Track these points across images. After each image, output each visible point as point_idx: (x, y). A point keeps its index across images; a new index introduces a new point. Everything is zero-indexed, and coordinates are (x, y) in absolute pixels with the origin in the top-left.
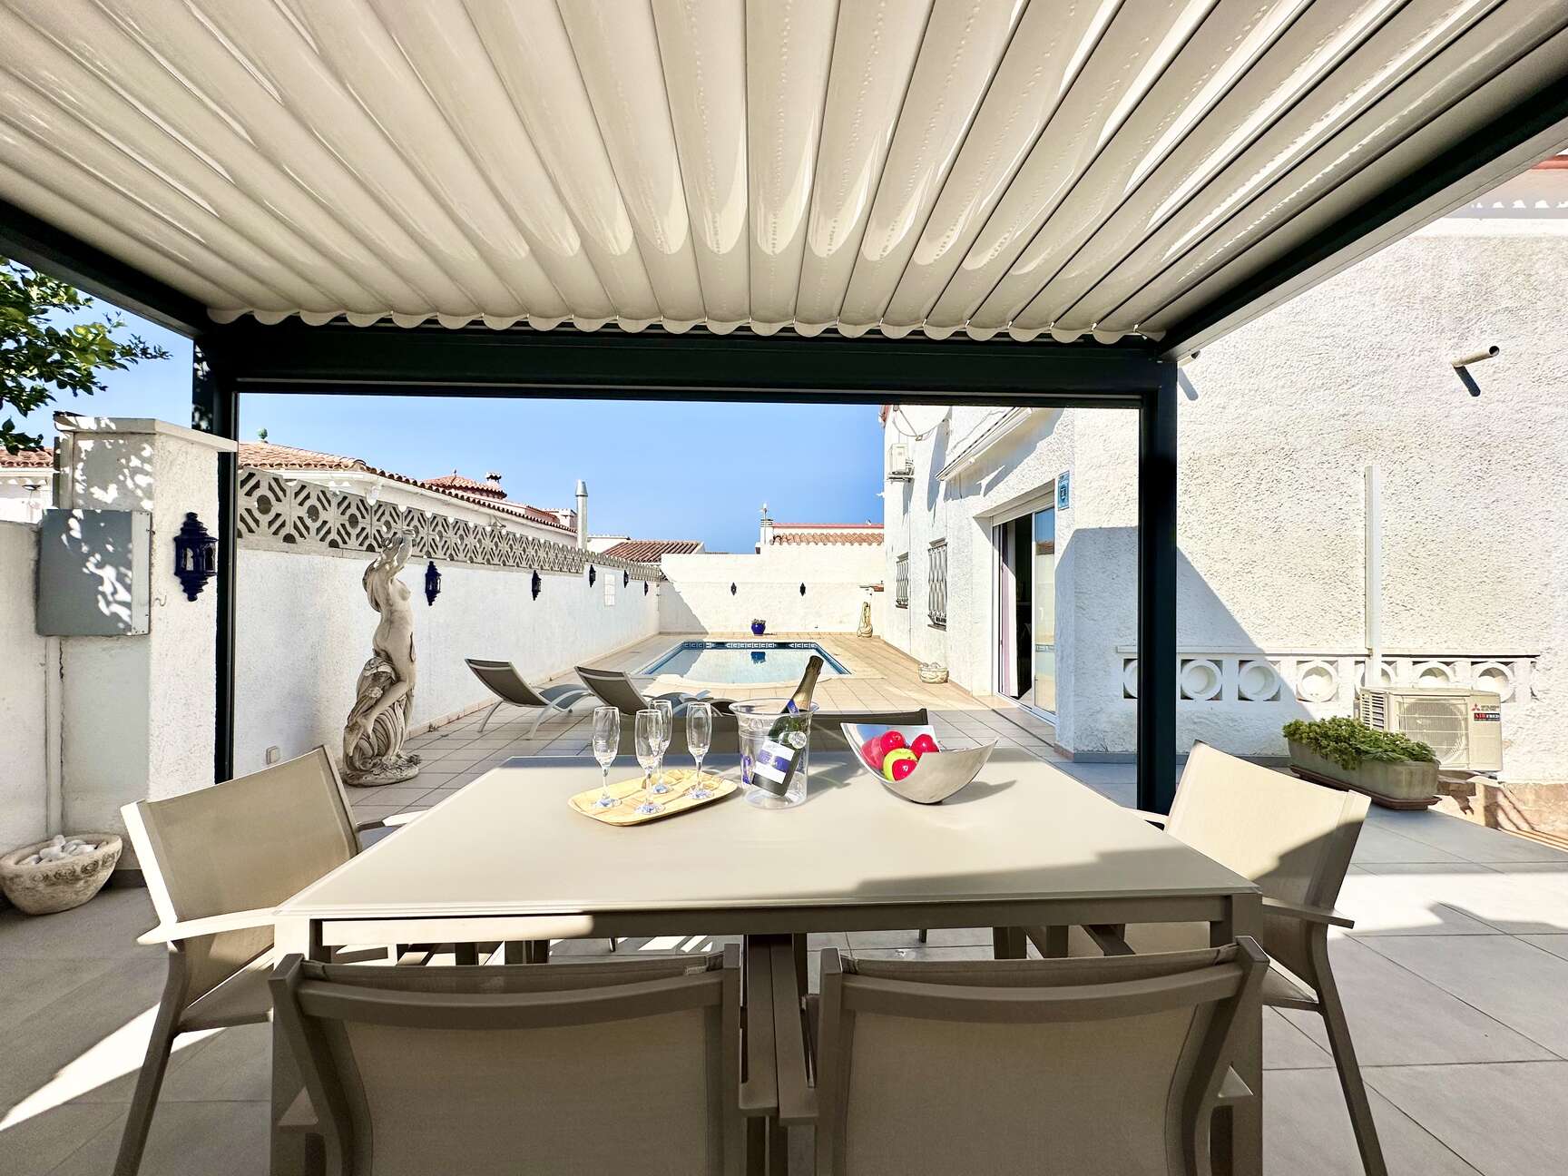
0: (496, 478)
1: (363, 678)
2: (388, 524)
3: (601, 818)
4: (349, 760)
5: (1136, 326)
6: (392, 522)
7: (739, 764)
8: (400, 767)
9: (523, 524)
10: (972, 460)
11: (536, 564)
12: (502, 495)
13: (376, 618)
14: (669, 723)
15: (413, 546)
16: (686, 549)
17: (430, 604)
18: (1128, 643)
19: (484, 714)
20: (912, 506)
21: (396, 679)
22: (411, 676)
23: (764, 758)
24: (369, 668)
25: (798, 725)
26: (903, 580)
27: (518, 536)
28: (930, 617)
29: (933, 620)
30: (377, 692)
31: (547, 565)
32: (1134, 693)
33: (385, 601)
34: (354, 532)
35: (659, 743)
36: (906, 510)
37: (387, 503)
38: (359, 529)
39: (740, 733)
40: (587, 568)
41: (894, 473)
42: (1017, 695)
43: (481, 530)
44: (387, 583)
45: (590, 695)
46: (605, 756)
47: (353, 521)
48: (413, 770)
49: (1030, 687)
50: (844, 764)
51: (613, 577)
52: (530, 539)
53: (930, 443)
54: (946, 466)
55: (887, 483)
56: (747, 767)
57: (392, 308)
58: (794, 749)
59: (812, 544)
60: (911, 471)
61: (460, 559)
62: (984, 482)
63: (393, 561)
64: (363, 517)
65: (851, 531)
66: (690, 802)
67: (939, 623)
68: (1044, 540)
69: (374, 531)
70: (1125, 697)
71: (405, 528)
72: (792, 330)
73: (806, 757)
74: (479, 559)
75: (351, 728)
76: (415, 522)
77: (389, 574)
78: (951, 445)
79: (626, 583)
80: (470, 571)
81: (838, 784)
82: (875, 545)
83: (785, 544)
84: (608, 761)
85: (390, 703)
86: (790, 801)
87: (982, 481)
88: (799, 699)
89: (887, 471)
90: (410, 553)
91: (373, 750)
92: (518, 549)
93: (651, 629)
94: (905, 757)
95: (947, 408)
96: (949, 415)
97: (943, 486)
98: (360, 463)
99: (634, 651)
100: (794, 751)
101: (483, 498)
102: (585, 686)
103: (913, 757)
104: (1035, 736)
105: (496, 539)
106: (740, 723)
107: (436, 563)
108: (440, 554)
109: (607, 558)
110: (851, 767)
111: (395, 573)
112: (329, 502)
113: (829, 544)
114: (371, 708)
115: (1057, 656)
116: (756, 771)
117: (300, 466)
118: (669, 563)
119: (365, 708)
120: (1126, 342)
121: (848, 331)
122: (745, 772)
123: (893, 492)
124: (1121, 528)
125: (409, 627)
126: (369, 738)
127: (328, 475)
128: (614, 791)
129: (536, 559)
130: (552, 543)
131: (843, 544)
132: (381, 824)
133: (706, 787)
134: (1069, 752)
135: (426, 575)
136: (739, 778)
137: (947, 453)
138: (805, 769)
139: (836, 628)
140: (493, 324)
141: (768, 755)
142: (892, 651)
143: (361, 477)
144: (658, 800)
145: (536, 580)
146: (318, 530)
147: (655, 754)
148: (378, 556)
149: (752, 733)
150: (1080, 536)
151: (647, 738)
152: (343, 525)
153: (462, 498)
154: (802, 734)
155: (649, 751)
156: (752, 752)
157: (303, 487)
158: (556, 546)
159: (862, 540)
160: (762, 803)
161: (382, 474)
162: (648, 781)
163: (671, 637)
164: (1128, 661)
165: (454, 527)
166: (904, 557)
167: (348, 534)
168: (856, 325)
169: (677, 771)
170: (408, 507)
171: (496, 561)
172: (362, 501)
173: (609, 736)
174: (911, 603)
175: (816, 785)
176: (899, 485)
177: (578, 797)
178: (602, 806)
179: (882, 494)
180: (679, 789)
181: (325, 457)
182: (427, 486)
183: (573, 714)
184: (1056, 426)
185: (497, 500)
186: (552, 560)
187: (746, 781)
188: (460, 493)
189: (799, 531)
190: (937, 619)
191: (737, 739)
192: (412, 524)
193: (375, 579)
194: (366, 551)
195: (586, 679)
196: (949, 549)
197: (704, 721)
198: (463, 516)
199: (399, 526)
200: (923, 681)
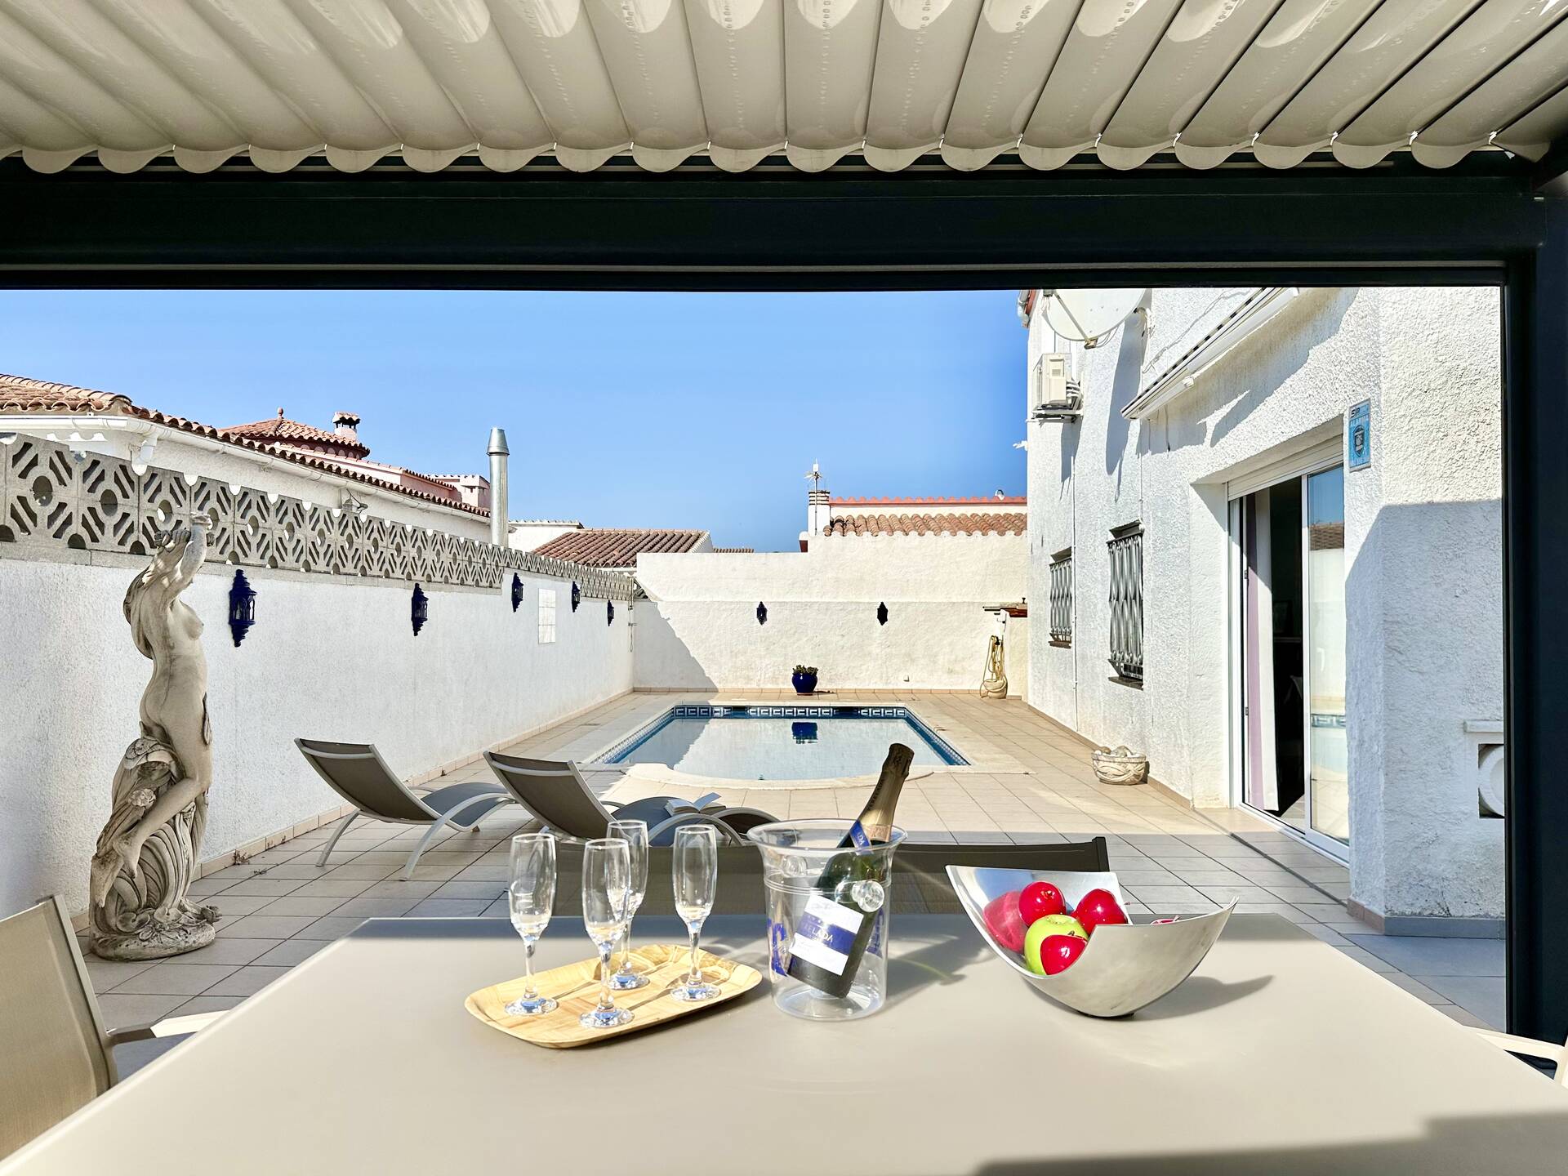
0: (351, 423)
1: (123, 774)
2: (167, 508)
3: (523, 1033)
4: (98, 913)
5: (1494, 134)
6: (173, 502)
7: (765, 935)
8: (183, 928)
9: (396, 503)
10: (1189, 381)
11: (419, 573)
12: (360, 452)
13: (146, 668)
14: (641, 862)
15: (208, 544)
16: (679, 543)
17: (237, 644)
18: (1487, 716)
19: (329, 834)
20: (1079, 464)
21: (179, 775)
22: (204, 767)
23: (808, 927)
24: (133, 755)
25: (869, 868)
26: (1062, 598)
27: (387, 524)
28: (1113, 664)
29: (1118, 669)
30: (145, 798)
31: (438, 574)
32: (1499, 807)
33: (160, 639)
34: (110, 521)
35: (625, 897)
36: (1066, 473)
37: (165, 471)
38: (117, 517)
39: (766, 880)
40: (508, 579)
41: (1044, 407)
42: (1277, 809)
43: (322, 514)
44: (164, 609)
45: (510, 801)
46: (530, 923)
47: (109, 502)
48: (207, 933)
49: (1302, 793)
50: (954, 938)
51: (552, 594)
52: (409, 529)
53: (1109, 355)
54: (1138, 395)
55: (1033, 427)
56: (780, 943)
57: (173, 140)
58: (861, 911)
59: (898, 534)
60: (1076, 403)
61: (287, 565)
62: (1212, 421)
63: (174, 571)
64: (126, 496)
65: (969, 511)
66: (679, 1005)
67: (1131, 675)
68: (1326, 521)
69: (144, 520)
70: (1482, 815)
71: (196, 513)
72: (860, 160)
73: (885, 928)
74: (321, 565)
75: (103, 859)
76: (213, 503)
77: (168, 594)
78: (1149, 355)
79: (575, 604)
80: (306, 587)
81: (944, 976)
82: (1010, 534)
83: (851, 534)
84: (536, 930)
85: (168, 816)
86: (856, 1007)
87: (1207, 419)
88: (871, 822)
89: (1032, 405)
90: (203, 558)
91: (139, 897)
92: (387, 547)
93: (620, 684)
94: (1064, 931)
95: (1140, 292)
96: (1147, 300)
97: (1135, 428)
98: (122, 403)
99: (588, 722)
100: (861, 916)
101: (328, 456)
102: (501, 785)
103: (1080, 932)
104: (1312, 885)
105: (350, 530)
106: (767, 864)
107: (248, 574)
108: (254, 557)
109: (542, 561)
110: (967, 944)
111: (177, 592)
112: (69, 470)
113: (930, 534)
114: (136, 824)
115: (1350, 737)
116: (796, 951)
117: (24, 408)
118: (650, 569)
119: (126, 824)
120: (1475, 164)
121: (960, 160)
122: (776, 952)
123: (1043, 440)
124: (1469, 503)
125: (201, 686)
126: (132, 876)
127: (69, 422)
128: (544, 984)
129: (419, 564)
130: (447, 537)
131: (954, 534)
132: (147, 1034)
133: (707, 977)
134: (1376, 915)
135: (231, 593)
136: (764, 960)
137: (1142, 368)
138: (883, 949)
139: (940, 682)
140: (345, 162)
141: (816, 922)
142: (1043, 723)
143: (122, 424)
144: (622, 1003)
145: (419, 601)
146: (52, 519)
147: (618, 917)
148: (150, 562)
149: (788, 882)
150: (1390, 514)
151: (603, 890)
152: (92, 510)
153: (293, 458)
154: (877, 886)
155: (607, 913)
156: (787, 913)
157: (27, 446)
158: (454, 541)
159: (986, 525)
160: (806, 1010)
161: (159, 419)
162: (604, 966)
163: (652, 698)
164: (1485, 750)
165: (278, 510)
166: (1063, 557)
167: (101, 525)
168: (973, 147)
169: (655, 947)
170: (200, 477)
171: (349, 567)
172: (123, 468)
173: (539, 885)
174: (1076, 635)
175: (902, 979)
176: (1056, 429)
177: (482, 995)
178: (524, 1011)
179: (1024, 443)
180: (659, 980)
181: (64, 390)
182: (234, 438)
183: (480, 835)
184: (1345, 317)
185: (351, 460)
186: (446, 565)
187: (777, 967)
188: (290, 449)
189: (876, 512)
190: (1126, 668)
191: (762, 891)
192: (208, 506)
193: (144, 603)
194: (131, 552)
195: (504, 775)
196: (1147, 542)
197: (704, 858)
198: (293, 491)
199: (185, 509)
200: (1102, 780)
